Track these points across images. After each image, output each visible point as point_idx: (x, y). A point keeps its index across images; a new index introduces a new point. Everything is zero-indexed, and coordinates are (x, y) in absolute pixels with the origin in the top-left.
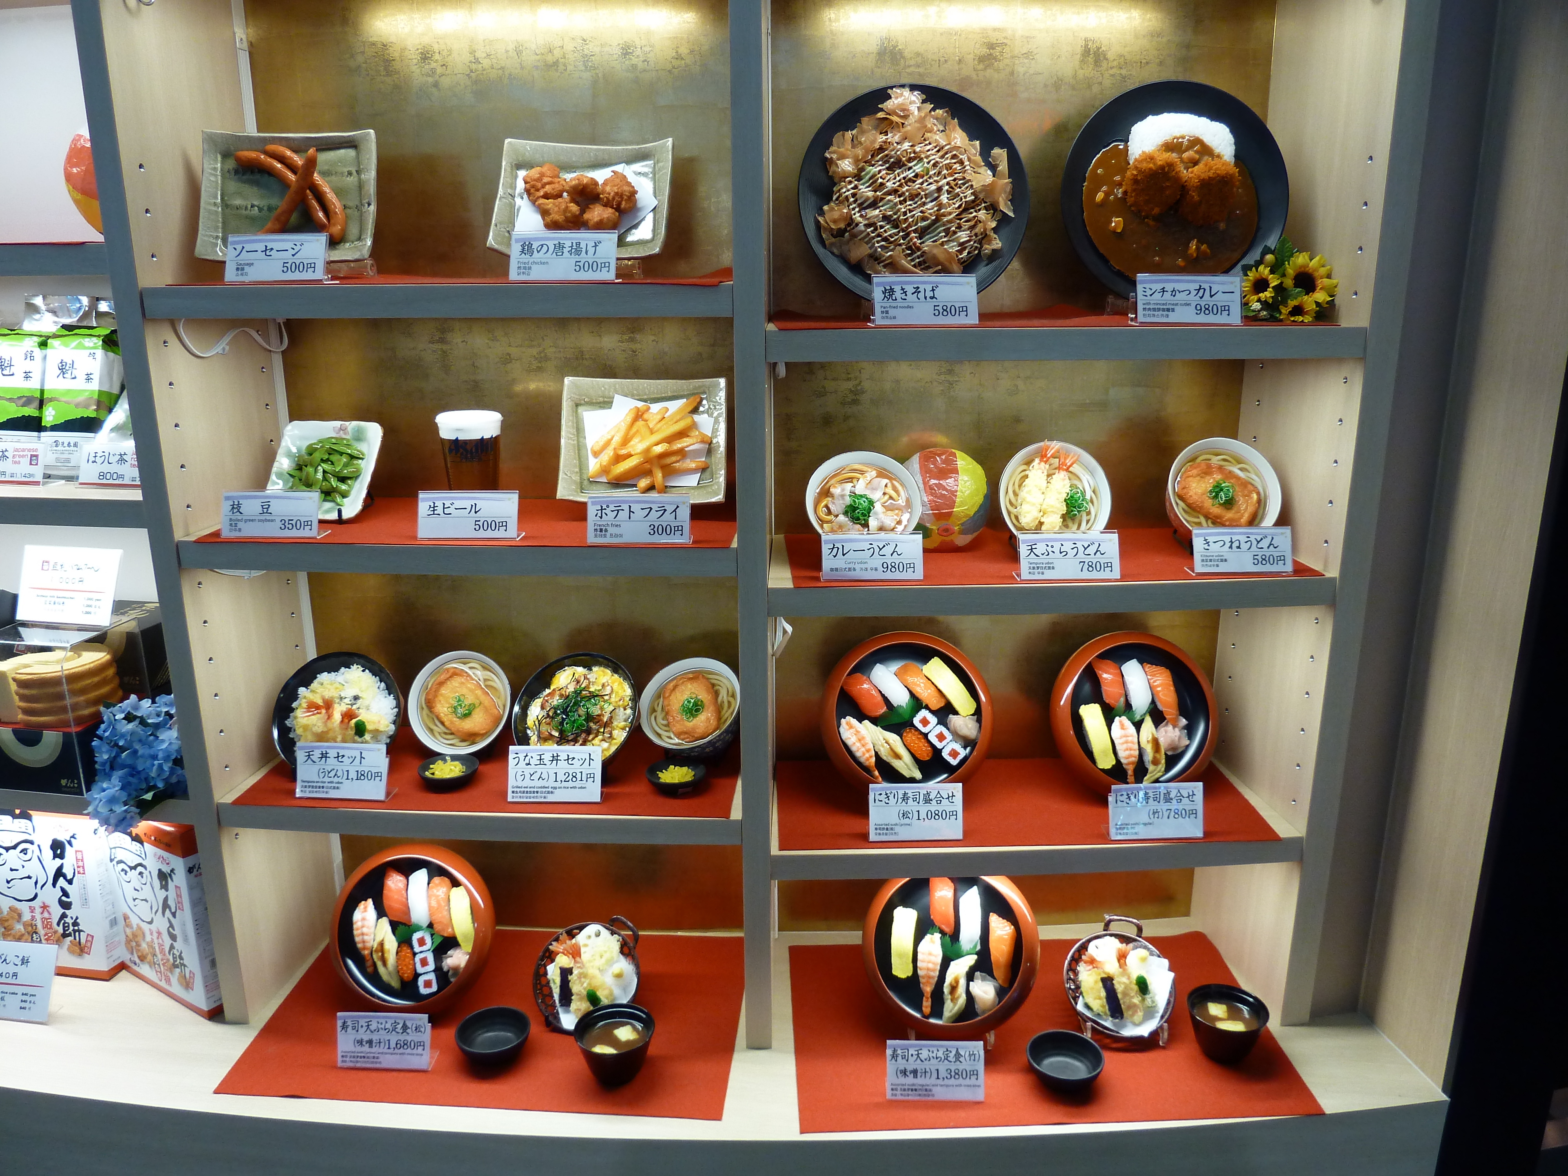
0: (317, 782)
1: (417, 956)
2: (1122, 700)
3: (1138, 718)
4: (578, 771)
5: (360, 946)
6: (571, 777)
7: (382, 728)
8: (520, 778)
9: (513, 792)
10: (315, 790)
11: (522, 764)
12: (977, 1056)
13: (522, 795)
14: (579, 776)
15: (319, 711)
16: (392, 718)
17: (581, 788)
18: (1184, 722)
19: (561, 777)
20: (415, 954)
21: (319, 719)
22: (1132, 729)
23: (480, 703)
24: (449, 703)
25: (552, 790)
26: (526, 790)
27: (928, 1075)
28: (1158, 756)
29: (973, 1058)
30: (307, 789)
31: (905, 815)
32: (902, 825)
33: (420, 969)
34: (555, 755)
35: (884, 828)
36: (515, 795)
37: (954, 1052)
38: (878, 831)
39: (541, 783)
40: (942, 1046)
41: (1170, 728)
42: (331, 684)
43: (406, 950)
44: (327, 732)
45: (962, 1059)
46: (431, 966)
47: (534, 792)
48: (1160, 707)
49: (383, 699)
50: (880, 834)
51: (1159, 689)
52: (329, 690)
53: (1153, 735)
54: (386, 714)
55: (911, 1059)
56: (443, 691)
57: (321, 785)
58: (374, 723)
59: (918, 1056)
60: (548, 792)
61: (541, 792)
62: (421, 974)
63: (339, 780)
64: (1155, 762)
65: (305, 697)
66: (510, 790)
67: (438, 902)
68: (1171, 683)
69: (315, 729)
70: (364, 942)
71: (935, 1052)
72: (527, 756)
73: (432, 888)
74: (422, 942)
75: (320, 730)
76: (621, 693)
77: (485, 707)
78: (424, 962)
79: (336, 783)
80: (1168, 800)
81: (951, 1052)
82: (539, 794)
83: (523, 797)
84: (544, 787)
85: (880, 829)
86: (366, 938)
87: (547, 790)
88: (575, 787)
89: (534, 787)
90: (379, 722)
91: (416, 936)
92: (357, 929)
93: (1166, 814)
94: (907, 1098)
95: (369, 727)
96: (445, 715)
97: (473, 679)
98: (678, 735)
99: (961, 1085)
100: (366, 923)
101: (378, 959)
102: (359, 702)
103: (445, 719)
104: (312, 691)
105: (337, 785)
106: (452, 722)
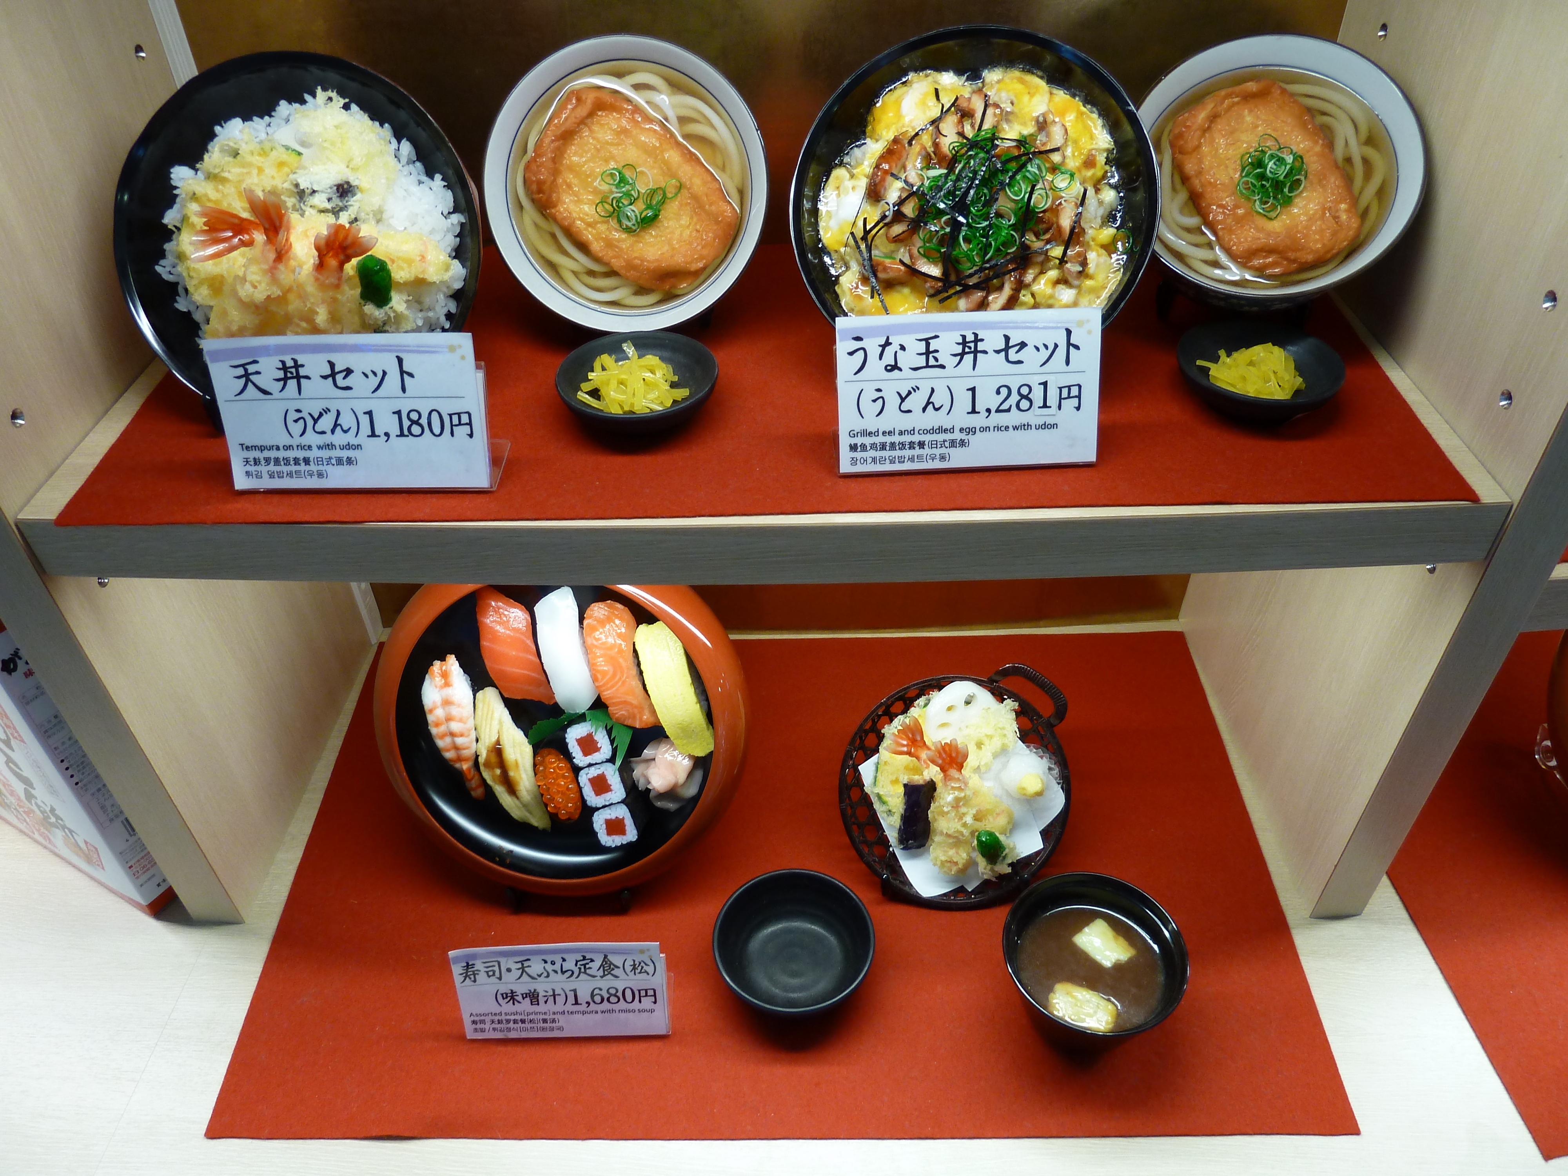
0: (288, 448)
1: (582, 773)
4: (1035, 381)
5: (449, 755)
6: (1015, 397)
7: (433, 274)
8: (870, 409)
9: (853, 448)
10: (285, 469)
11: (875, 367)
13: (879, 454)
14: (1037, 395)
15: (246, 237)
16: (451, 241)
17: (1045, 426)
19: (987, 399)
20: (576, 770)
21: (251, 262)
23: (680, 187)
24: (596, 191)
25: (963, 436)
26: (888, 439)
30: (263, 469)
33: (592, 799)
34: (970, 337)
36: (858, 455)
39: (932, 419)
42: (263, 153)
43: (554, 763)
44: (282, 300)
46: (618, 792)
47: (912, 445)
49: (415, 189)
52: (260, 170)
54: (432, 232)
56: (574, 156)
57: (301, 454)
58: (410, 262)
60: (953, 443)
61: (934, 444)
62: (597, 809)
63: (350, 438)
65: (194, 197)
66: (844, 442)
67: (612, 660)
69: (244, 292)
70: (456, 748)
72: (888, 343)
73: (594, 629)
74: (588, 745)
75: (260, 295)
76: (1086, 145)
77: (695, 197)
78: (600, 785)
79: (342, 448)
82: (927, 451)
83: (882, 460)
84: (941, 430)
86: (459, 741)
87: (949, 436)
88: (1026, 426)
89: (912, 432)
90: (423, 257)
91: (574, 734)
92: (437, 725)
95: (399, 274)
96: (589, 225)
97: (648, 119)
98: (1243, 259)
100: (454, 711)
101: (494, 780)
102: (355, 203)
103: (588, 235)
104: (210, 177)
105: (345, 454)
106: (610, 244)
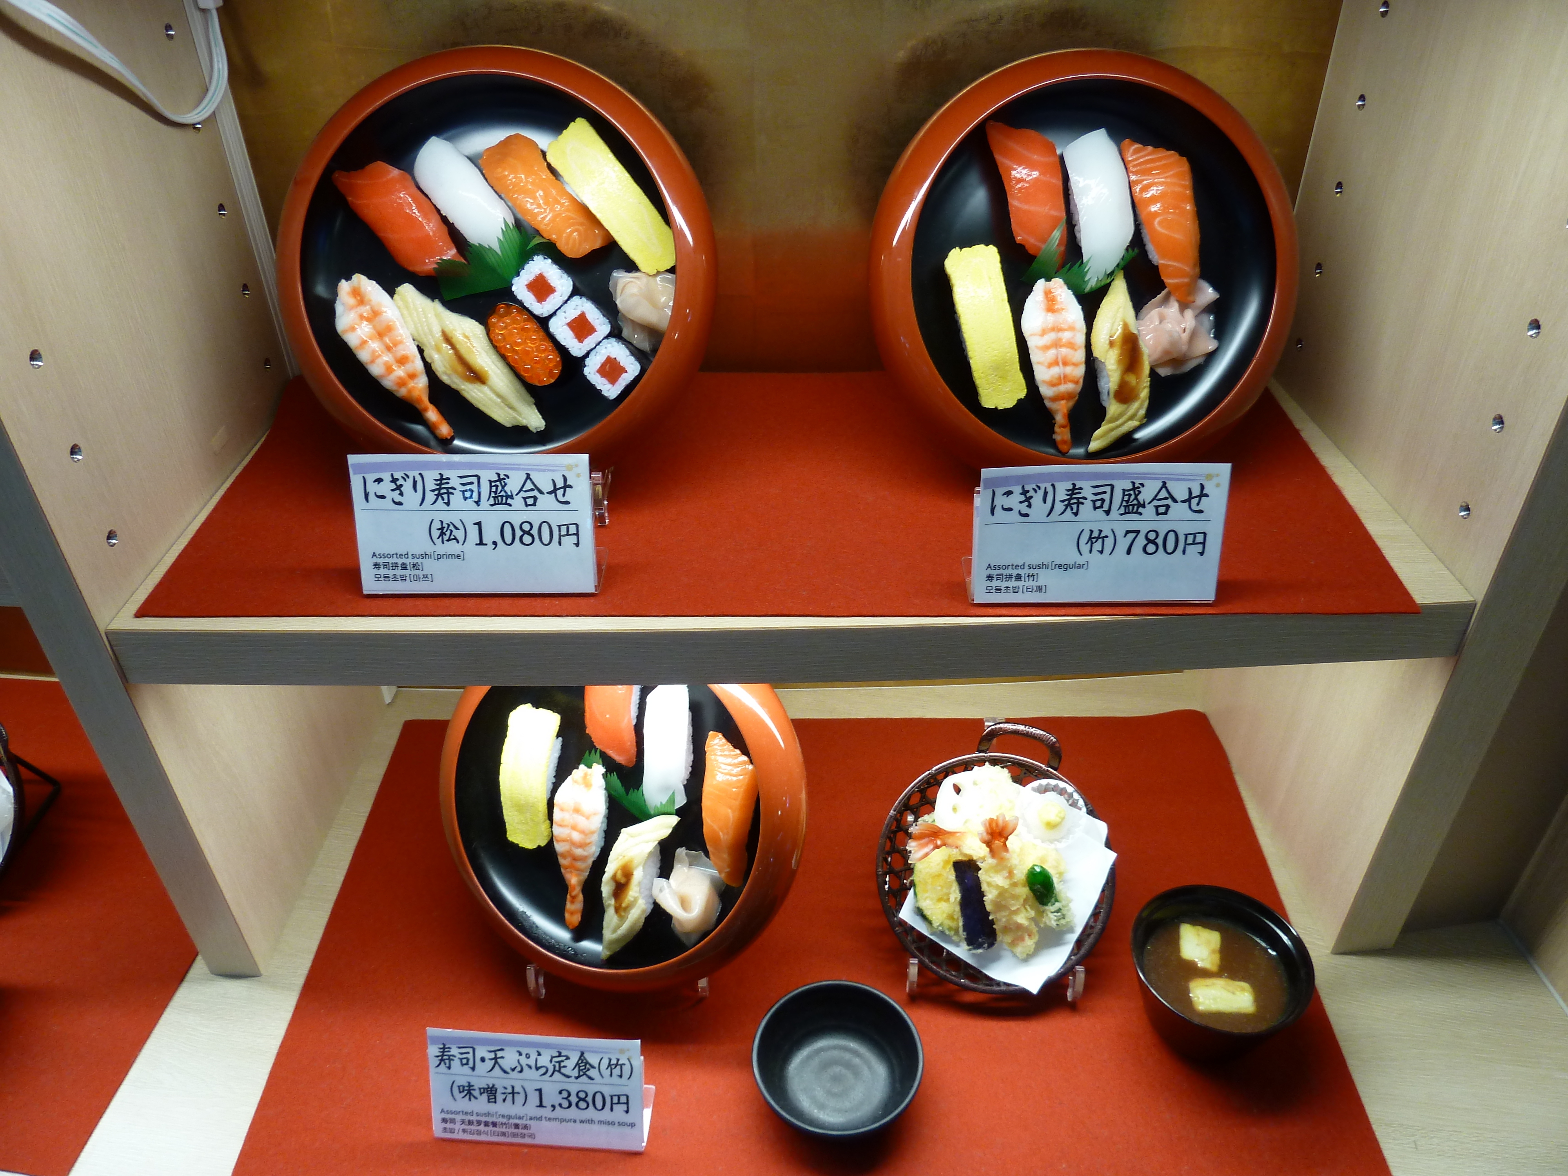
2: (1057, 235)
3: (1092, 281)
12: (626, 1070)
18: (1208, 293)
22: (1074, 312)
27: (520, 1099)
28: (1132, 379)
29: (617, 1071)
31: (445, 532)
32: (440, 557)
35: (395, 565)
37: (574, 1059)
38: (383, 571)
40: (548, 1046)
41: (1173, 308)
45: (592, 1073)
48: (1155, 256)
50: (386, 578)
51: (1155, 208)
53: (1126, 326)
55: (482, 1068)
59: (496, 1062)
64: (1124, 395)
68: (1189, 192)
71: (534, 1056)
80: (1132, 505)
81: (568, 1058)
85: (386, 565)
93: (1123, 543)
94: (475, 1137)
99: (591, 1121)
